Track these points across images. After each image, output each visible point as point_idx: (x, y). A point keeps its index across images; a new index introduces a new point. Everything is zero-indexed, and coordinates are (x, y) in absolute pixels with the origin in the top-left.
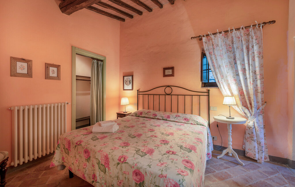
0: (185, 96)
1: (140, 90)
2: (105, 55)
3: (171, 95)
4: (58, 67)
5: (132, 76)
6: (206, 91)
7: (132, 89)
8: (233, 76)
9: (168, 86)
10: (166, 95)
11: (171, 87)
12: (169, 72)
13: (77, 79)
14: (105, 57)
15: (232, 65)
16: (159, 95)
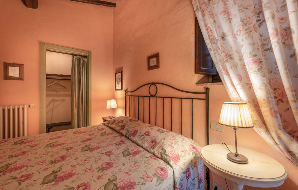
0: (173, 99)
1: (128, 90)
2: (90, 50)
3: (156, 97)
4: (20, 66)
5: (122, 72)
6: (203, 90)
7: (122, 89)
8: (250, 53)
9: (153, 84)
10: (150, 98)
11: (156, 85)
12: (153, 62)
13: (47, 78)
14: (90, 52)
15: (248, 26)
16: (144, 97)
